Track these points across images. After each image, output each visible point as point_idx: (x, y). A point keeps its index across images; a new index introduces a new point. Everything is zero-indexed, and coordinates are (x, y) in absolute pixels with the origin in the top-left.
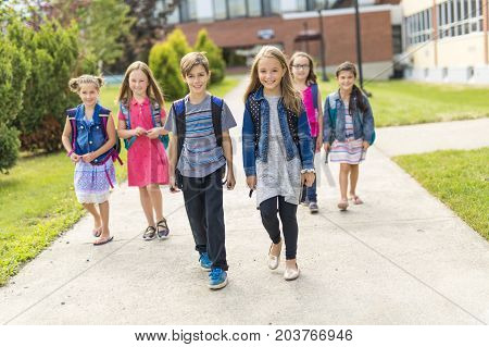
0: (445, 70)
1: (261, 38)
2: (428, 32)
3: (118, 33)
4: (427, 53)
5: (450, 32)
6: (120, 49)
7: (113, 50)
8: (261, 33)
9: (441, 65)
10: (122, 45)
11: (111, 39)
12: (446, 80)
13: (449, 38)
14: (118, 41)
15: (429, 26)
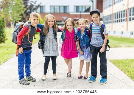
0: (115, 32)
1: (63, 19)
2: (110, 21)
3: (20, 13)
4: (109, 27)
5: (117, 21)
6: (20, 17)
7: (18, 18)
8: (63, 17)
9: (114, 30)
10: (21, 16)
11: (18, 15)
12: (115, 35)
13: (116, 23)
14: (20, 15)
15: (110, 19)
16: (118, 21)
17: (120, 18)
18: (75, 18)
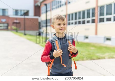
8: (2, 20)
15: (49, 23)
18: (15, 21)
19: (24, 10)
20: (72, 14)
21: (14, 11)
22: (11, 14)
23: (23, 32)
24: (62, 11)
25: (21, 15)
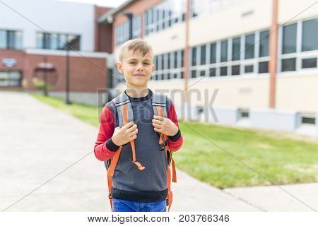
1: (5, 65)
8: (5, 61)
16: (160, 77)
17: (163, 68)
18: (42, 65)
19: (67, 35)
20: (203, 48)
21: (41, 36)
22: (29, 43)
23: (63, 95)
24: (174, 37)
25: (59, 49)
